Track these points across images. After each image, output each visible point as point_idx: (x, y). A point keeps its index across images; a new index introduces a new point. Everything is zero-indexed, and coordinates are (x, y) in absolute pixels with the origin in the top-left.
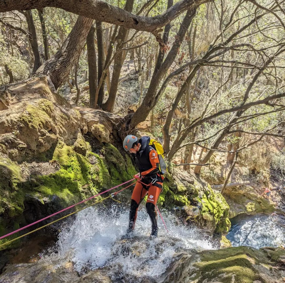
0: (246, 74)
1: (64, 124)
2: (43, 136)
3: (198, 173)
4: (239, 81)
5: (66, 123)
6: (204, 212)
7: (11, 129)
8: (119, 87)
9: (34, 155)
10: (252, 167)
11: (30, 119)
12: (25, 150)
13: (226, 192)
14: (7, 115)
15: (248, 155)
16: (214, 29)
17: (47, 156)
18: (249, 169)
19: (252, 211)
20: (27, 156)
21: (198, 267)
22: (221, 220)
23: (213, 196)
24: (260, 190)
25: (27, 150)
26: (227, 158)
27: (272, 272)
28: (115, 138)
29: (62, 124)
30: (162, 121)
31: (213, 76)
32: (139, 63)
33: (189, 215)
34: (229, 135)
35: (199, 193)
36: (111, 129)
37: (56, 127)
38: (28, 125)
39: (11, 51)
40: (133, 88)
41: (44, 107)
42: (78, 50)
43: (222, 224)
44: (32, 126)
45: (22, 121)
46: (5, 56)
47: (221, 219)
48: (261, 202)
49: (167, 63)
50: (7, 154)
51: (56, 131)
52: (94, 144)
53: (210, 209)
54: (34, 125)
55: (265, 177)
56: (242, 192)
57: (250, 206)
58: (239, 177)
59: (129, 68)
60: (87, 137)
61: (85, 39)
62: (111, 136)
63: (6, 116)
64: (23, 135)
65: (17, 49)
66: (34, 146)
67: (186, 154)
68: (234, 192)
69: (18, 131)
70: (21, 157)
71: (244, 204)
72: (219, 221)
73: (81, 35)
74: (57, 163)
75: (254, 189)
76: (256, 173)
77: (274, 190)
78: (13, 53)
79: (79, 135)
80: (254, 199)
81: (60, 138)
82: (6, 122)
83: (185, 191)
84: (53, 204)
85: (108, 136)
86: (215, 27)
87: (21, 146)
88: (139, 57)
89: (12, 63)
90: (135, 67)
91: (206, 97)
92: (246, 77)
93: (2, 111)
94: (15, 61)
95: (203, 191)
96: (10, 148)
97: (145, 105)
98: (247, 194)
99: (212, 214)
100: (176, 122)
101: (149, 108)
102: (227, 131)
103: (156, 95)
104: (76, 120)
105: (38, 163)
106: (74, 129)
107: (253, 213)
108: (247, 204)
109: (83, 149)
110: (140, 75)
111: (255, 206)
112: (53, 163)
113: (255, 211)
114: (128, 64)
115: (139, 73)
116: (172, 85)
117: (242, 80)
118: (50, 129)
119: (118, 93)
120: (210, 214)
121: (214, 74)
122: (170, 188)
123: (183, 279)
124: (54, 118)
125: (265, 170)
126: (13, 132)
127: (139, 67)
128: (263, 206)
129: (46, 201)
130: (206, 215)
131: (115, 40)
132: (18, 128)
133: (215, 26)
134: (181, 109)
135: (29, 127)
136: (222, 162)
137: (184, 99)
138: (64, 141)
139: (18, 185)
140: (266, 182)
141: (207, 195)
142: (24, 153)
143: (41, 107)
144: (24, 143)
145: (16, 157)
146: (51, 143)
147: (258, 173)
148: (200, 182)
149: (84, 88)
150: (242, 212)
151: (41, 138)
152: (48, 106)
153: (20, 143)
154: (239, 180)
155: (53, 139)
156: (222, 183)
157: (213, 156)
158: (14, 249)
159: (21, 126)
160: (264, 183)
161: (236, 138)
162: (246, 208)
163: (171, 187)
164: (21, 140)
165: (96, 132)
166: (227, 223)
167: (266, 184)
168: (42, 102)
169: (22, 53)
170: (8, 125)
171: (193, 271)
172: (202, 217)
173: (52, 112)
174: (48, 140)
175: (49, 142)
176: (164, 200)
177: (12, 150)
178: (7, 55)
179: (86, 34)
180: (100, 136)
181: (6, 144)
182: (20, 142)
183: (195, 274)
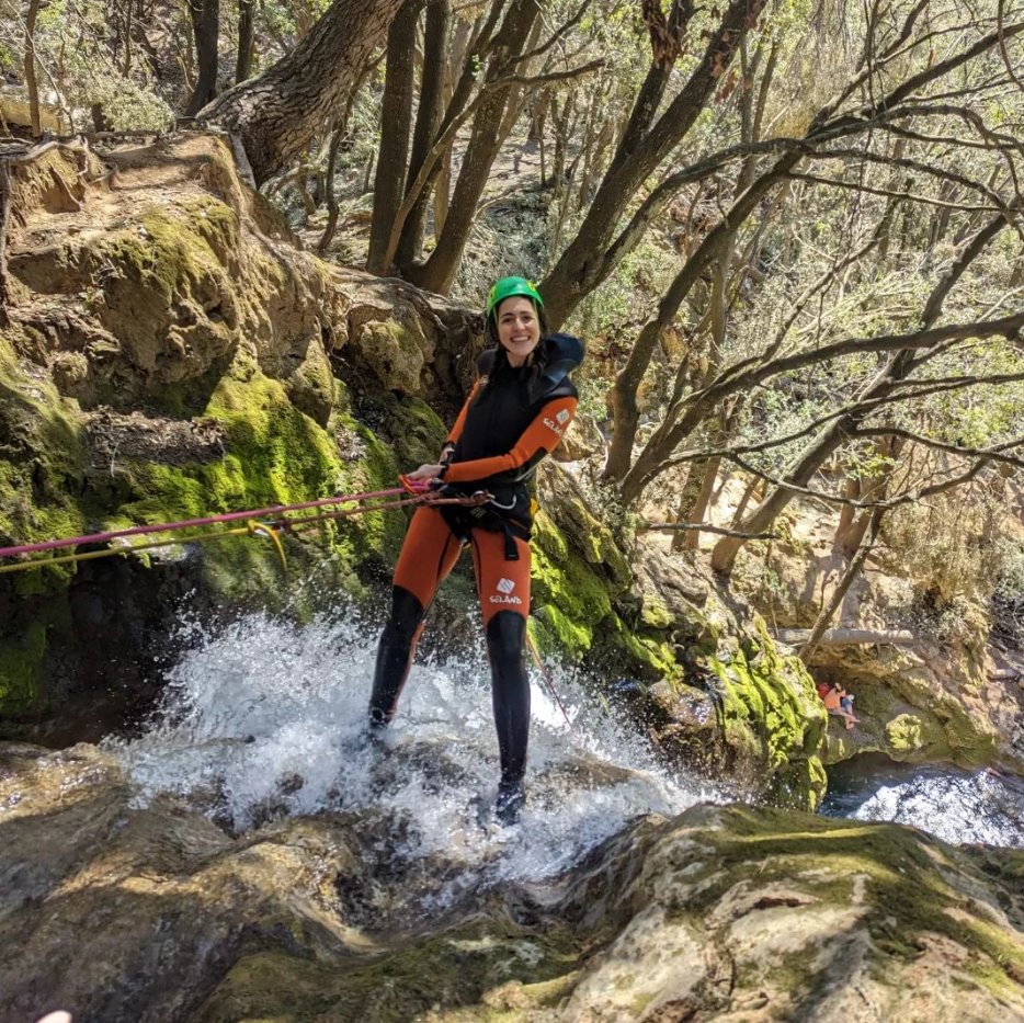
0: (939, 239)
1: (267, 298)
2: (185, 326)
3: (724, 567)
4: (909, 260)
5: (273, 296)
6: (733, 715)
7: (78, 280)
8: (477, 224)
9: (142, 388)
10: (926, 579)
11: (149, 257)
12: (115, 363)
13: (822, 659)
14: (72, 232)
15: (914, 533)
16: (839, 64)
17: (188, 400)
18: (916, 589)
19: (912, 750)
20: (116, 389)
21: (710, 843)
22: (791, 761)
23: (772, 665)
24: (947, 673)
25: (123, 366)
26: (838, 534)
27: (1011, 910)
28: (441, 383)
29: (259, 295)
30: (612, 367)
31: (815, 233)
32: (559, 155)
33: (672, 720)
34: (855, 443)
35: (720, 641)
36: (430, 347)
37: (235, 299)
38: (138, 274)
39: (122, 60)
40: (525, 237)
41: (206, 224)
42: (355, 64)
43: (794, 775)
44: (153, 280)
45: (121, 258)
46: (100, 72)
47: (793, 755)
48: (947, 720)
49: (665, 135)
50: (46, 366)
51: (233, 314)
52: (361, 392)
53: (755, 708)
54: (161, 280)
55: (971, 626)
56: (880, 669)
57: (904, 729)
58: (875, 610)
59: (520, 168)
60: (341, 363)
61: (383, 26)
62: (429, 376)
63: (65, 233)
64: (117, 308)
65: (146, 55)
66: (147, 358)
67: (685, 497)
68: (850, 665)
69: (100, 293)
70: (93, 388)
71: (884, 717)
72: (783, 761)
73: (371, 13)
74: (218, 430)
75: (927, 665)
76: (938, 605)
77: (1000, 679)
78: (128, 67)
79: (315, 346)
80: (922, 704)
81: (243, 346)
82: (63, 254)
83: (670, 628)
84: (181, 575)
85: (418, 371)
86: (841, 58)
87: (100, 346)
88: (560, 135)
89: (120, 99)
90: (543, 166)
91: (781, 302)
92: (938, 248)
93: (57, 216)
94: (131, 94)
95: (738, 636)
96: (63, 348)
97: (564, 277)
98: (899, 680)
99: (760, 729)
100: (662, 381)
101: (577, 288)
102: (849, 426)
103: (611, 244)
104: (312, 292)
105: (152, 418)
106: (298, 325)
107: (912, 758)
108: (892, 717)
109: (320, 400)
110: (557, 195)
111: (924, 729)
112: (205, 427)
113: (923, 749)
114: (517, 152)
115: (553, 190)
116: (665, 247)
117: (919, 256)
118: (214, 304)
119: (468, 247)
120: (752, 727)
121: (821, 226)
122: (615, 607)
123: (648, 879)
124: (235, 271)
125: (974, 601)
126: (83, 295)
127: (558, 168)
128: (952, 733)
129: (157, 559)
130: (738, 730)
131: (488, 50)
132: (101, 282)
133: (842, 54)
134: (687, 333)
135: (141, 284)
136: (816, 546)
137: (703, 302)
138: (259, 358)
139: (66, 482)
140: (973, 644)
141: (750, 655)
142: (108, 376)
143: (194, 223)
144: (112, 339)
145: (77, 382)
146: (210, 355)
147: (949, 606)
148: (729, 602)
149: (354, 217)
150: (873, 745)
151: (177, 332)
152: (221, 221)
153: (99, 337)
154: (870, 623)
155: (221, 340)
156: (808, 625)
157: (787, 520)
158: (12, 720)
159: (115, 274)
160: (967, 647)
161: (878, 460)
162: (887, 736)
163: (619, 604)
164: (105, 324)
165: (377, 349)
166: (814, 777)
167: (974, 652)
168: (202, 207)
169: (158, 73)
170: (69, 266)
171: (689, 854)
172: (724, 737)
173: (230, 245)
174: (202, 339)
175: (203, 350)
176: (588, 647)
177: (68, 355)
178: (105, 69)
179: (389, 12)
180: (387, 365)
181: (52, 330)
182: (100, 331)
183: (699, 865)
